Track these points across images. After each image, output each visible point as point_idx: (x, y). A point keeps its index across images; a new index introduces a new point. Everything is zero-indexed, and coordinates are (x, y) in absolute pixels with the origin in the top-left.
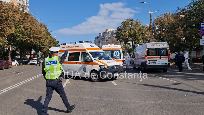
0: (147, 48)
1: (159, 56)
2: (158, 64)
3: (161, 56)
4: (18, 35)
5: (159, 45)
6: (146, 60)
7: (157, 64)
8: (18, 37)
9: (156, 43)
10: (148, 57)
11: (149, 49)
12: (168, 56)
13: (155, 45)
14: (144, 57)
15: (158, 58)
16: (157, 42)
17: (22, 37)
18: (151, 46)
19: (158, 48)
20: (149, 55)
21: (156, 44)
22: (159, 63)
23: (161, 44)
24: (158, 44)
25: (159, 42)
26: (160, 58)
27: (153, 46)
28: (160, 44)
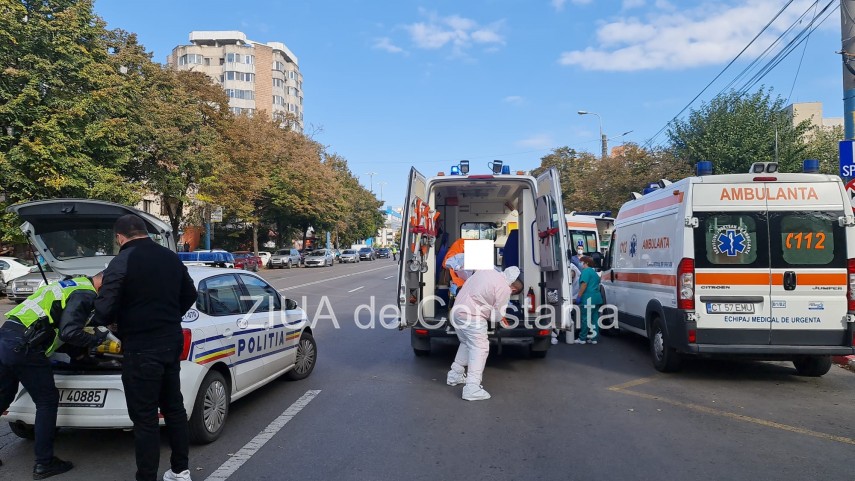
0: (695, 214)
1: (782, 271)
2: (776, 326)
3: (797, 271)
4: (276, 192)
5: (781, 194)
6: (687, 294)
7: (765, 326)
8: (276, 196)
9: (756, 179)
10: (698, 271)
11: (704, 217)
12: (844, 271)
13: (749, 195)
14: (672, 271)
15: (774, 280)
16: (764, 175)
17: (284, 198)
18: (725, 195)
19: (771, 213)
20: (710, 258)
21: (760, 186)
22: (778, 313)
23: (792, 186)
24: (773, 188)
25: (776, 175)
26: (790, 283)
27: (737, 195)
28: (785, 187)
